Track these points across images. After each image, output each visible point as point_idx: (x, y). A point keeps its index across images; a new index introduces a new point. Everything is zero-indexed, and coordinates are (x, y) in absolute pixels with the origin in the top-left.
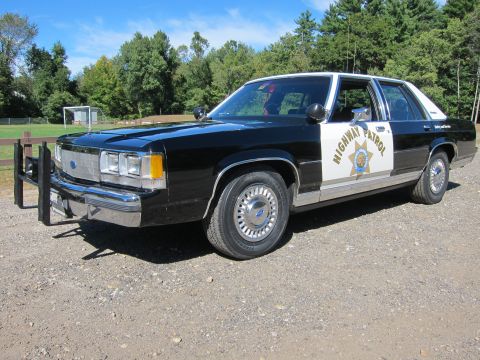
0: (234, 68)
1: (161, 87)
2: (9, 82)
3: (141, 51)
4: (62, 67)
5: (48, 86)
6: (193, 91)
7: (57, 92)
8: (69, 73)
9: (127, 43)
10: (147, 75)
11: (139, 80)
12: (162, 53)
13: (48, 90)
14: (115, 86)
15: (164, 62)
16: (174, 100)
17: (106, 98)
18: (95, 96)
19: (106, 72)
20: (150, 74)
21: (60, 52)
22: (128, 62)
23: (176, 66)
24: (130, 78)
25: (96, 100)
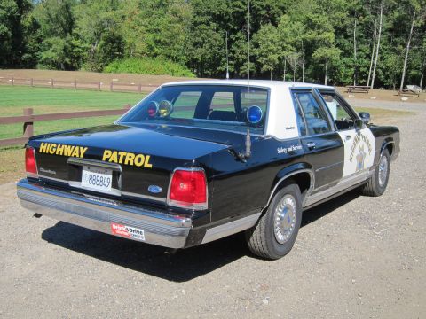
15: (14, 3)
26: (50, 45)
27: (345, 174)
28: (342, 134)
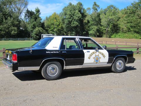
0: (110, 17)
1: (79, 25)
2: (19, 24)
3: (71, 11)
4: (39, 17)
5: (34, 25)
6: (93, 27)
7: (37, 28)
8: (41, 19)
9: (65, 7)
10: (73, 20)
11: (70, 22)
12: (80, 11)
13: (34, 27)
14: (59, 25)
15: (80, 15)
16: (84, 31)
17: (55, 30)
18: (51, 29)
19: (56, 19)
20: (75, 20)
21: (38, 11)
22: (66, 15)
23: (85, 16)
24: (66, 21)
25: (51, 30)
26: (92, 29)
27: (84, 62)
28: (85, 51)
